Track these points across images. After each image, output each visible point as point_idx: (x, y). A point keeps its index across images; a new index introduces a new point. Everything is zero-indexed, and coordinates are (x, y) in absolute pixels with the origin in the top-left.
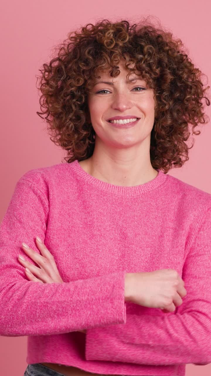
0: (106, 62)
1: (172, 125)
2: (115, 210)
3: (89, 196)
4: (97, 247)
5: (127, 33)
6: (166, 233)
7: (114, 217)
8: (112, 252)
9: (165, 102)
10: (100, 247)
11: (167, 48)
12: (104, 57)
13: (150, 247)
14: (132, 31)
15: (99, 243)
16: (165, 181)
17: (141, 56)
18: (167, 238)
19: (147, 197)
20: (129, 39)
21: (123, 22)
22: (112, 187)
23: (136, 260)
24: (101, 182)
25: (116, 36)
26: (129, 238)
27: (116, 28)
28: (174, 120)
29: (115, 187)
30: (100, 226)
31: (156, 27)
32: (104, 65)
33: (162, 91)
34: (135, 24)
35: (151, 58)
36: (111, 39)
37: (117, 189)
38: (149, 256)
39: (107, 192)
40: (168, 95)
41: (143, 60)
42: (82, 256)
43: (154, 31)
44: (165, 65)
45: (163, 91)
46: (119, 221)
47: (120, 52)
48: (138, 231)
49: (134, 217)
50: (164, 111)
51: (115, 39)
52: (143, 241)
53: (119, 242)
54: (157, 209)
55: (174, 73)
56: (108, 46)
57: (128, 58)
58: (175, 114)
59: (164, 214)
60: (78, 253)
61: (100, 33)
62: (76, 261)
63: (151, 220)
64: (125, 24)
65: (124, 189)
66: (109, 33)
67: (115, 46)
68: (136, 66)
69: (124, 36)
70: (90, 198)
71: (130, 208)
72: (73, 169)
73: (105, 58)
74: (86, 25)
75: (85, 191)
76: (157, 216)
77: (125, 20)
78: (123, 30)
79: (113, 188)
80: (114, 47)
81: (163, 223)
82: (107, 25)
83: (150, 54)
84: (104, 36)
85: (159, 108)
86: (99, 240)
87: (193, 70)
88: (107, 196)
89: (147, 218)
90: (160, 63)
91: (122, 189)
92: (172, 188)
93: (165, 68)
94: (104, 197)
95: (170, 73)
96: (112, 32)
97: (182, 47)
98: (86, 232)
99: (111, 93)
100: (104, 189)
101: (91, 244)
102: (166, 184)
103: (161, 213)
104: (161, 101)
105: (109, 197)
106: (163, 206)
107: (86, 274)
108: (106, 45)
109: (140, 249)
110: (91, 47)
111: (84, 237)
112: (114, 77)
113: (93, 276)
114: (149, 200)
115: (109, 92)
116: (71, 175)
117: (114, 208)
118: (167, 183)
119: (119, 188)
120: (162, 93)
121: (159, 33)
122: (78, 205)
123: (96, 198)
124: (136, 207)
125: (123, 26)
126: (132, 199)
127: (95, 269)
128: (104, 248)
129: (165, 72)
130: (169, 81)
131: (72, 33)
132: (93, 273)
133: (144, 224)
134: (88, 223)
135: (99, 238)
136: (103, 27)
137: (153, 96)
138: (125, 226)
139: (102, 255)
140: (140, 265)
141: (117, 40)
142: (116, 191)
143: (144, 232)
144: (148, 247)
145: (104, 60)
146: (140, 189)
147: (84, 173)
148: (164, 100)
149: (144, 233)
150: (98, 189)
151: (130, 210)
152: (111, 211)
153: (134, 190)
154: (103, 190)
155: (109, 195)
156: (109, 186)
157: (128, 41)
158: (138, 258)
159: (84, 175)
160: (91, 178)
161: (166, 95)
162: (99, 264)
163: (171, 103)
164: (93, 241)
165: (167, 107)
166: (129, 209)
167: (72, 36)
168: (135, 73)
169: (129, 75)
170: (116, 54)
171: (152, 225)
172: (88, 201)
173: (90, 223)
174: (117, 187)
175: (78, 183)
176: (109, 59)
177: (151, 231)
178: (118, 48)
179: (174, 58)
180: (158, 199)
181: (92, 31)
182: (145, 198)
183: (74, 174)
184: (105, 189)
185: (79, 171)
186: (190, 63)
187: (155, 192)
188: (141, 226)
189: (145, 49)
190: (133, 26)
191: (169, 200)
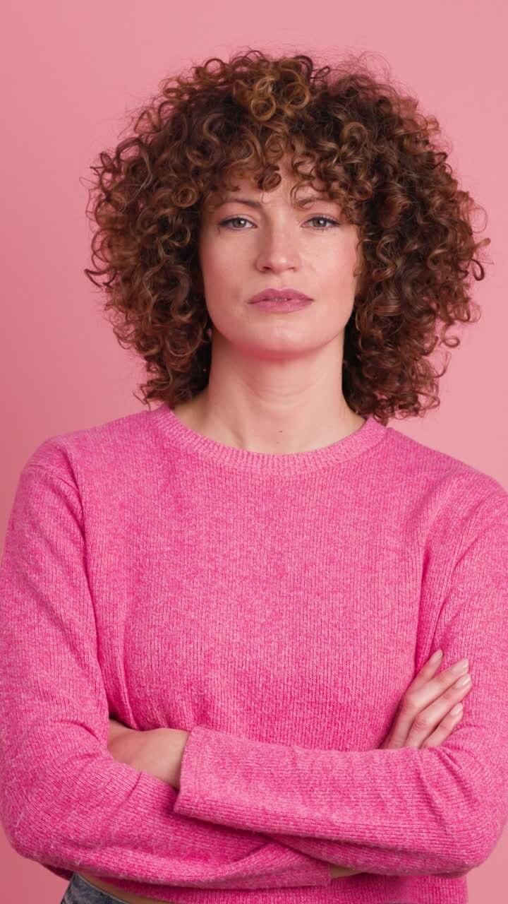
0: (250, 154)
1: (399, 317)
2: (257, 509)
3: (189, 484)
4: (205, 597)
5: (306, 84)
6: (381, 563)
7: (253, 530)
8: (249, 607)
9: (385, 259)
10: (213, 598)
11: (401, 131)
12: (248, 141)
13: (342, 590)
14: (318, 83)
15: (211, 588)
16: (380, 440)
17: (332, 145)
18: (384, 574)
19: (333, 477)
20: (310, 102)
21: (298, 57)
22: (245, 456)
23: (309, 624)
24: (221, 448)
25: (278, 91)
26: (289, 576)
27: (281, 73)
28: (405, 304)
29: (253, 456)
30: (214, 550)
31: (379, 79)
32: (246, 160)
33: (379, 233)
34: (327, 67)
35: (356, 154)
36: (268, 100)
37: (260, 461)
38: (341, 612)
39: (234, 471)
40: (392, 243)
41: (335, 155)
42: (166, 619)
43: (374, 87)
44: (391, 172)
45: (382, 232)
46: (263, 538)
47: (287, 131)
48: (311, 556)
49: (302, 524)
50: (381, 282)
51: (276, 98)
52: (324, 579)
53: (265, 584)
54: (359, 503)
55: (411, 192)
56: (258, 114)
57: (300, 148)
58: (408, 290)
59: (373, 516)
60: (157, 614)
61: (241, 82)
62: (153, 631)
63: (344, 530)
64: (303, 63)
65: (276, 461)
66: (263, 84)
67: (275, 115)
68: (316, 168)
69: (298, 94)
70: (193, 487)
71: (293, 502)
72: (157, 425)
73: (250, 144)
74: (205, 63)
75: (181, 473)
76: (358, 519)
77: (303, 54)
78: (297, 78)
79: (250, 459)
80: (273, 118)
81: (371, 537)
82: (258, 64)
83: (354, 144)
84: (252, 90)
85: (369, 273)
86: (210, 582)
87: (453, 195)
88: (234, 479)
89: (334, 525)
90: (377, 166)
91: (270, 461)
92: (396, 459)
93: (391, 179)
94: (227, 482)
95: (403, 191)
96: (272, 83)
97: (437, 137)
98: (179, 562)
99: (255, 226)
100: (226, 464)
101: (191, 589)
102: (381, 449)
103: (367, 513)
104: (374, 255)
105: (238, 482)
106: (372, 497)
107: (178, 661)
108: (253, 112)
109: (317, 596)
110: (216, 115)
111: (176, 574)
112: (267, 190)
113: (196, 664)
114: (339, 484)
115: (250, 222)
116: (150, 438)
117: (253, 505)
118: (384, 445)
119: (263, 457)
120: (380, 237)
121: (384, 93)
122: (164, 503)
123: (206, 486)
124: (308, 500)
125: (298, 68)
126: (297, 481)
127: (199, 649)
128: (223, 600)
129: (391, 189)
130: (399, 210)
131: (170, 80)
132: (195, 658)
133: (326, 540)
134: (186, 542)
135: (210, 576)
136: (250, 67)
137: (356, 244)
138: (280, 549)
139: (216, 616)
140: (319, 633)
141: (282, 102)
142: (257, 467)
143: (325, 557)
144: (336, 592)
145: (248, 147)
146: (316, 457)
147: (181, 431)
148: (381, 256)
149: (325, 561)
150: (211, 463)
151: (293, 507)
152: (246, 512)
153: (301, 462)
154: (224, 467)
155: (238, 477)
156: (240, 454)
157: (306, 106)
158: (313, 618)
159: (180, 436)
160: (196, 439)
161: (388, 243)
162: (210, 635)
163: (399, 263)
164: (195, 583)
165: (389, 272)
166: (289, 505)
167: (170, 86)
168: (311, 185)
169: (298, 189)
170: (275, 135)
171: (346, 542)
172: (186, 495)
173: (190, 542)
174: (258, 457)
175: (164, 457)
176: (258, 147)
177: (343, 554)
178: (281, 121)
179: (415, 156)
180: (360, 480)
181: (219, 76)
182: (329, 478)
183: (158, 435)
184: (229, 462)
185: (171, 426)
186: (448, 176)
187: (355, 466)
188: (318, 545)
189: (346, 131)
190: (321, 70)
191: (388, 485)
